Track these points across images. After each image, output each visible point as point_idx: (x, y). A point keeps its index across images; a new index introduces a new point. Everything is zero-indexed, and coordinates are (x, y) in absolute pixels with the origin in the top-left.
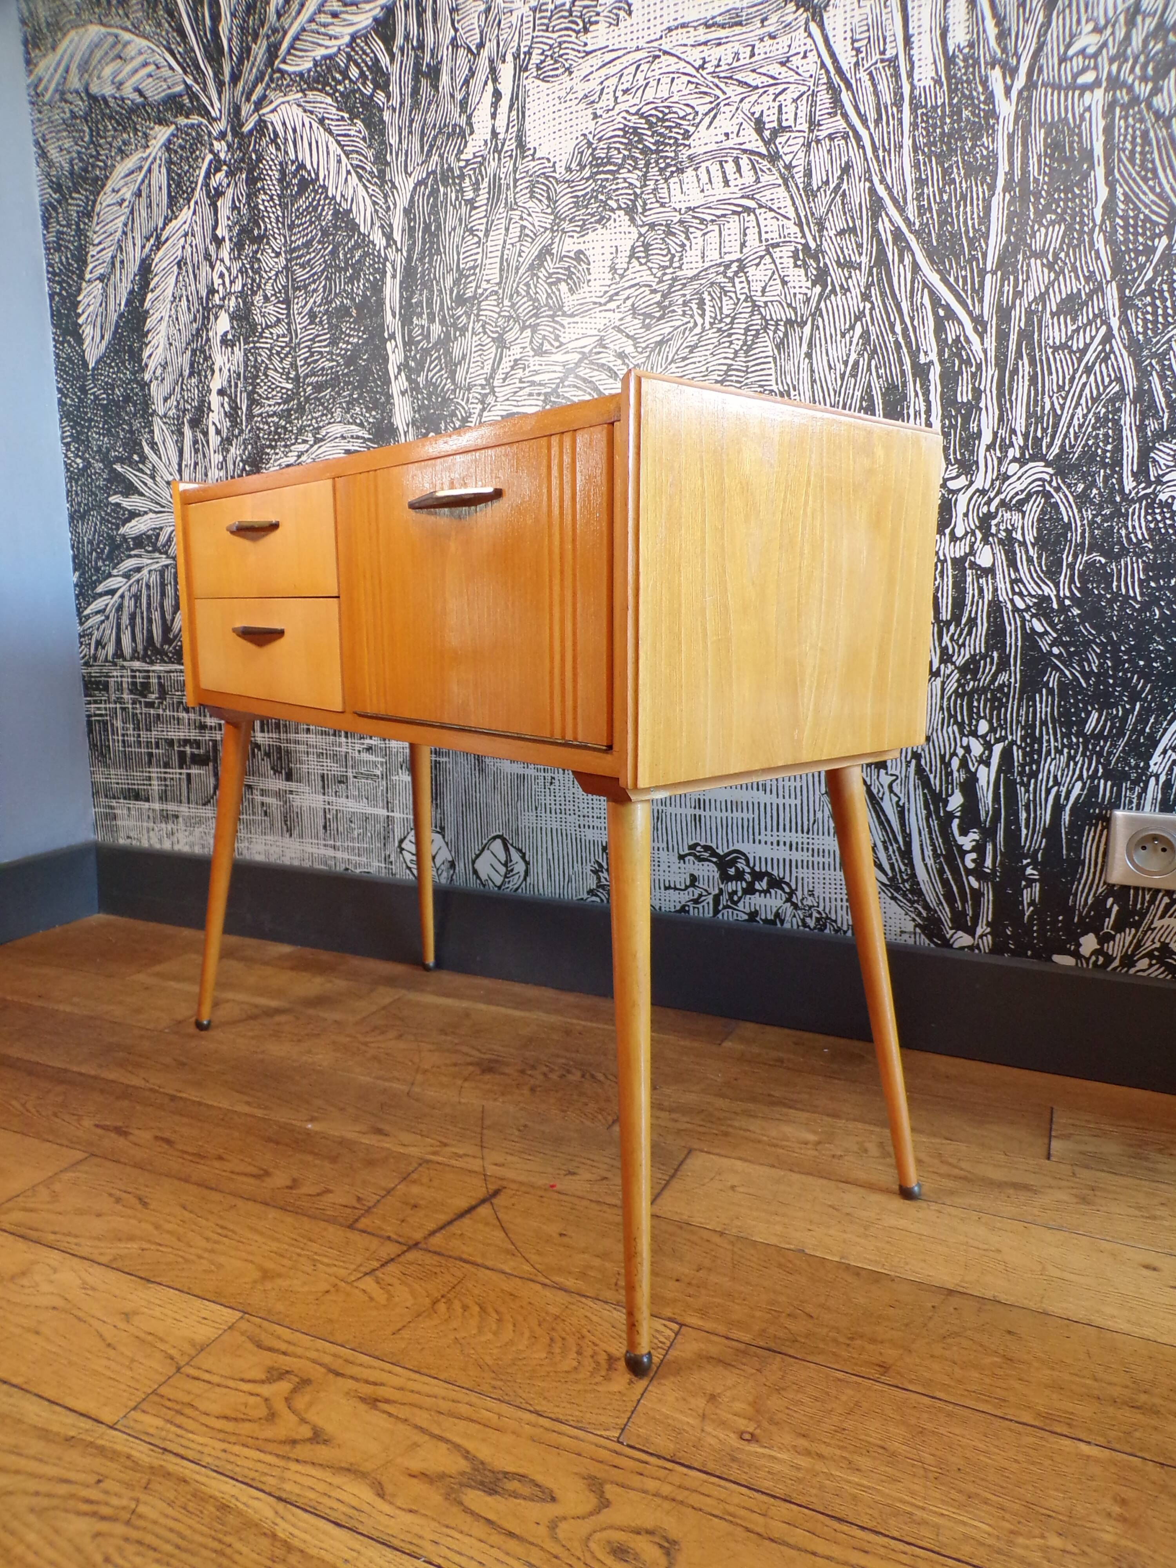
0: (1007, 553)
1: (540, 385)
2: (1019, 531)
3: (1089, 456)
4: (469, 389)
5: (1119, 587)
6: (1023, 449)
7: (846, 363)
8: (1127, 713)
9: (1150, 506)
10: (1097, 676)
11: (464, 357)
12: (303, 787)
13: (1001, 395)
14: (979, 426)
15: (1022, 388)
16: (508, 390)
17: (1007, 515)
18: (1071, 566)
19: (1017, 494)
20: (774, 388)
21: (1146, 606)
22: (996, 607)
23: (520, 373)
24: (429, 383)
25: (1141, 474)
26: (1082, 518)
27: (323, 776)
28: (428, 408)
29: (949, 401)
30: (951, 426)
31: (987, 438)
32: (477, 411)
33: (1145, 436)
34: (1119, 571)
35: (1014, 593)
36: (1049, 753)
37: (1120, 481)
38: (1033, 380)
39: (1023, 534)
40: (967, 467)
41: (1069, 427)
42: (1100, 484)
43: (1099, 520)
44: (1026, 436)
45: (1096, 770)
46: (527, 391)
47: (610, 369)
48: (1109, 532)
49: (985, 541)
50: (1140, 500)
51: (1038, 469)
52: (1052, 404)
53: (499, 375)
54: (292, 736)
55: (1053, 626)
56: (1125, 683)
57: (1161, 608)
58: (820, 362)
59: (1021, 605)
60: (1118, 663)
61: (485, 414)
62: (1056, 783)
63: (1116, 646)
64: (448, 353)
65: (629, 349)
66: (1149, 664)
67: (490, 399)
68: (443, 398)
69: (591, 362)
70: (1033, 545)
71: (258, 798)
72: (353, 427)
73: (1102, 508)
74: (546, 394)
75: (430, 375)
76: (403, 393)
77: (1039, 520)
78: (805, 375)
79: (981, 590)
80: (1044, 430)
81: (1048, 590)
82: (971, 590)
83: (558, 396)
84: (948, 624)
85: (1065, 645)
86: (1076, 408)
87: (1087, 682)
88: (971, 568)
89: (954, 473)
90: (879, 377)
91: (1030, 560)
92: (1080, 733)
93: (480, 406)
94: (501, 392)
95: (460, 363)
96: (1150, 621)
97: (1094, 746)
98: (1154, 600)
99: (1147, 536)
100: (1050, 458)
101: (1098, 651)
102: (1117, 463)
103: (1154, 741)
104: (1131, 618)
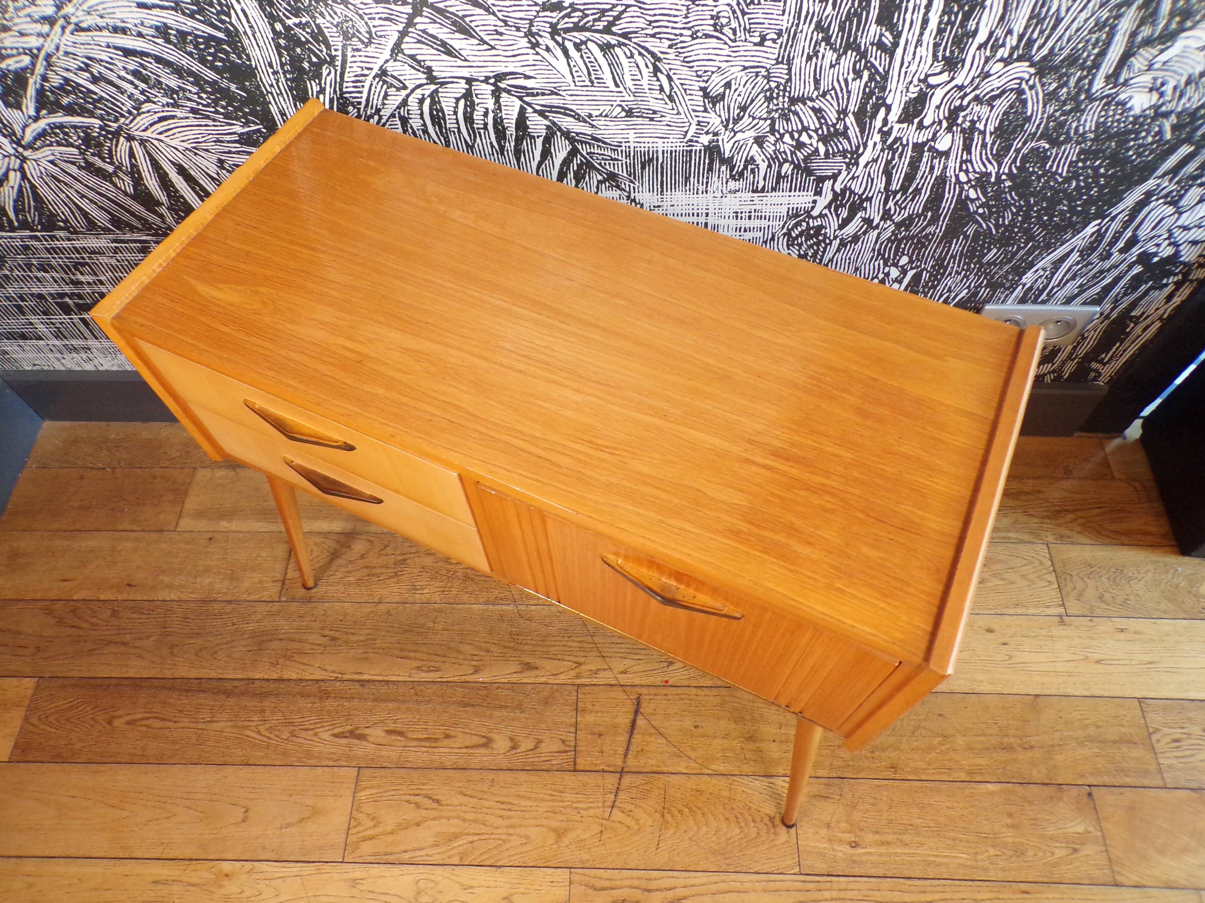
0: (965, 139)
2: (984, 122)
3: (1072, 60)
5: (1051, 167)
6: (1013, 49)
8: (1019, 249)
9: (1108, 104)
10: (1006, 227)
14: (978, 23)
17: (977, 109)
18: (1018, 151)
19: (992, 90)
21: (1067, 180)
22: (942, 180)
25: (1113, 78)
26: (1043, 113)
30: (949, 22)
31: (982, 37)
33: (1133, 42)
34: (1057, 155)
35: (961, 169)
36: (950, 274)
37: (1091, 83)
39: (986, 125)
40: (952, 64)
41: (1066, 30)
42: (1072, 83)
43: (1057, 114)
44: (1021, 37)
45: (982, 282)
48: (1062, 124)
49: (949, 129)
50: (1102, 99)
51: (1022, 69)
52: (1059, 7)
55: (985, 194)
56: (1026, 231)
57: (1078, 181)
59: (963, 177)
60: (1027, 217)
62: (950, 290)
63: (1030, 207)
66: (1050, 220)
70: (991, 134)
73: (1064, 103)
77: (1006, 113)
79: (932, 168)
80: (1042, 32)
81: (992, 169)
82: (924, 167)
84: (896, 193)
85: (989, 207)
86: (1081, 11)
87: (997, 232)
88: (929, 151)
89: (938, 70)
91: (984, 145)
92: (979, 262)
96: (1065, 191)
97: (986, 269)
98: (1075, 176)
99: (1093, 128)
100: (1037, 58)
101: (1014, 210)
102: (1096, 65)
103: (1031, 265)
104: (1052, 188)
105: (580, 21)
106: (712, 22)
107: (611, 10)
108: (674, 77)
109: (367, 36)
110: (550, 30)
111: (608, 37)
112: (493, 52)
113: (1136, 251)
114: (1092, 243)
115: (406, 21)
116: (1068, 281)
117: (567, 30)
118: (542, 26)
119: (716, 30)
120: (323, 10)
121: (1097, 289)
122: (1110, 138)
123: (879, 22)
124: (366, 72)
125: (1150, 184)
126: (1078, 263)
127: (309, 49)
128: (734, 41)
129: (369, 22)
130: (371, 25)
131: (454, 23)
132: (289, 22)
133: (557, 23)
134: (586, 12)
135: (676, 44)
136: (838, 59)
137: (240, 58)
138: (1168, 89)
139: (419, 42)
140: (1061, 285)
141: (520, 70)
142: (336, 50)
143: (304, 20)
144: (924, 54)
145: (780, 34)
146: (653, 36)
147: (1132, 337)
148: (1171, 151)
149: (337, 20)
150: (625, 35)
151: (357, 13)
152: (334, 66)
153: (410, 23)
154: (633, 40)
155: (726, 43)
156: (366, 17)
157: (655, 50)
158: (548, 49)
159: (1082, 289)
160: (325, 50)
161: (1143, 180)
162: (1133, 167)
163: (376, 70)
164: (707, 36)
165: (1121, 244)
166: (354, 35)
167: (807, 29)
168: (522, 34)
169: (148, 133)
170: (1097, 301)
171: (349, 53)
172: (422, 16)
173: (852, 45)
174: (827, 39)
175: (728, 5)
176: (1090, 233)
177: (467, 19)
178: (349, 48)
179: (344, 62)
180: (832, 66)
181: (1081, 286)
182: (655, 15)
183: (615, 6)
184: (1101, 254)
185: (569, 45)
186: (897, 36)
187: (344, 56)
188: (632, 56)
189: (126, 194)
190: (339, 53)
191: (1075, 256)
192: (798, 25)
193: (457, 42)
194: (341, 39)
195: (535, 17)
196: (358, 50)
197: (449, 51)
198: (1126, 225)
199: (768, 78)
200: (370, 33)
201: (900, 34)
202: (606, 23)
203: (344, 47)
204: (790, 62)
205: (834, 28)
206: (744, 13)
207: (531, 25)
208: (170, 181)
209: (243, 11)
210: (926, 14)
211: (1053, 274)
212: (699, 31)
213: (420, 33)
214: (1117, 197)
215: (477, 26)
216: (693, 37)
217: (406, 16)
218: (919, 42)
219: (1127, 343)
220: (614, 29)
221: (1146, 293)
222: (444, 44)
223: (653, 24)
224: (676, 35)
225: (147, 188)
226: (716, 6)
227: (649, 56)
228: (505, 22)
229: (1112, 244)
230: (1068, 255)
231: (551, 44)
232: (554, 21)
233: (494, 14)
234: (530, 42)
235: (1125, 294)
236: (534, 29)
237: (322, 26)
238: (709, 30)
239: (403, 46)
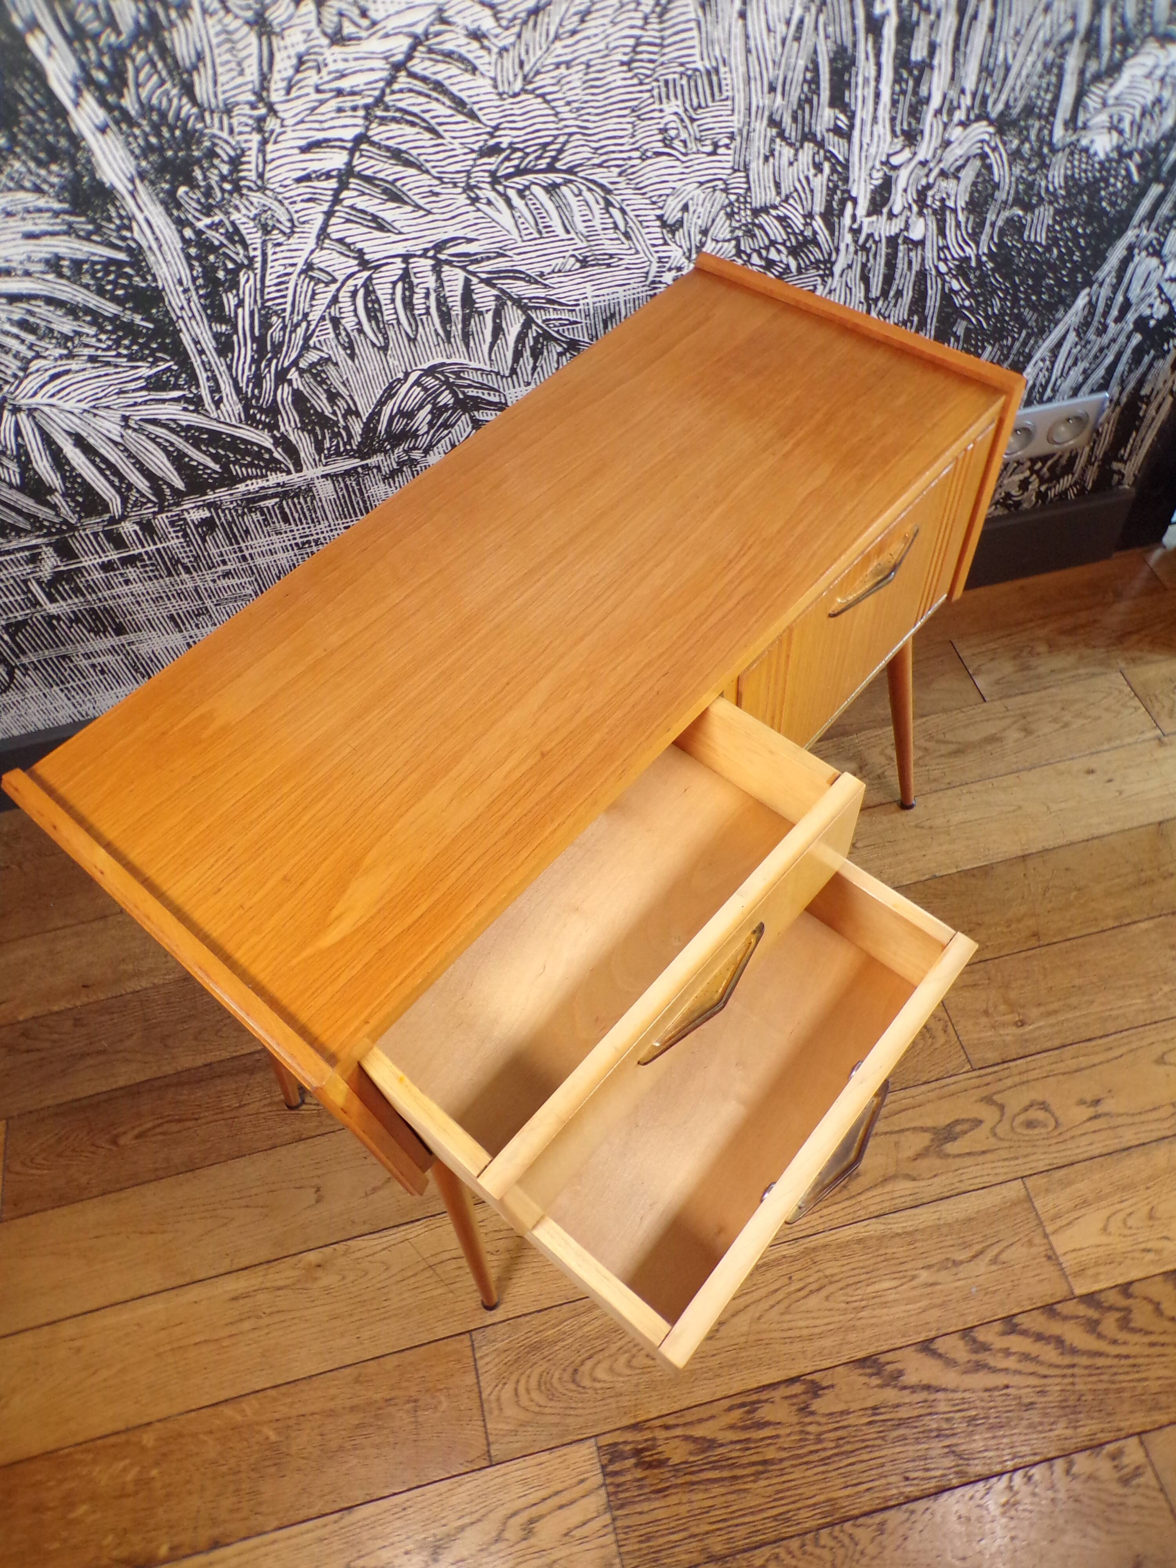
0: (938, 220)
1: (353, 93)
2: (953, 198)
3: (1029, 110)
4: (228, 110)
5: (1029, 236)
6: (970, 109)
7: (788, 23)
8: (1014, 340)
9: (1072, 154)
10: (996, 317)
11: (200, 57)
12: (144, 635)
13: (956, 48)
14: (929, 87)
15: (979, 36)
16: (299, 106)
17: (944, 184)
18: (993, 225)
19: (956, 160)
20: (699, 65)
21: (1048, 249)
22: (922, 275)
23: (312, 78)
24: (146, 109)
25: (1071, 123)
26: (1011, 175)
27: (171, 617)
28: (160, 150)
29: (902, 61)
30: (901, 91)
31: (936, 102)
32: (255, 145)
33: (1083, 80)
34: (1032, 221)
35: (939, 259)
37: (1051, 133)
38: (992, 27)
39: (956, 202)
40: (911, 137)
41: (1017, 79)
42: (1033, 137)
43: (1025, 174)
44: (974, 95)
46: (333, 104)
47: (462, 59)
48: (1030, 186)
49: (921, 214)
50: (1065, 148)
51: (982, 130)
52: (1006, 52)
53: (277, 85)
54: (107, 593)
55: (968, 281)
56: (1018, 317)
57: (1059, 247)
58: (756, 23)
59: (943, 268)
60: (1015, 301)
61: (270, 147)
63: (1016, 288)
64: (165, 51)
65: (487, 23)
66: (1040, 299)
67: (271, 124)
68: (184, 131)
69: (430, 51)
70: (963, 209)
71: (84, 663)
72: (21, 195)
73: (1029, 161)
74: (367, 107)
75: (144, 93)
76: (103, 130)
77: (975, 184)
78: (738, 44)
79: (910, 262)
80: (993, 86)
81: (970, 252)
82: (901, 264)
83: (387, 109)
84: (876, 300)
85: (976, 297)
86: (1027, 55)
87: (988, 324)
88: (904, 242)
89: (899, 147)
90: (827, 37)
91: (958, 225)
93: (256, 137)
94: (289, 111)
95: (195, 68)
96: (1047, 262)
98: (1054, 241)
99: (1062, 184)
100: (994, 115)
101: (1001, 295)
102: (1053, 112)
103: (1029, 357)
104: (1034, 261)
105: (521, 162)
106: (660, 137)
107: (552, 143)
108: (628, 209)
109: (289, 224)
110: (489, 180)
111: (552, 176)
112: (430, 218)
113: (1131, 317)
114: (1085, 318)
115: (330, 198)
116: (1070, 369)
117: (508, 176)
118: (480, 176)
119: (666, 146)
120: (237, 202)
121: (1101, 372)
122: (1080, 192)
123: (832, 104)
124: (290, 270)
125: (1130, 235)
126: (1076, 344)
127: (224, 254)
128: (685, 155)
129: (290, 207)
130: (292, 210)
131: (385, 191)
132: (200, 225)
133: (497, 170)
134: (528, 150)
135: (625, 170)
136: (796, 155)
137: (145, 280)
138: (1126, 125)
139: (348, 221)
140: (1064, 375)
141: (460, 234)
142: (255, 249)
143: (216, 219)
144: (882, 131)
145: (732, 137)
146: (600, 165)
147: (1146, 422)
148: (1143, 193)
149: (255, 211)
150: (570, 171)
151: (276, 199)
152: (254, 269)
153: (336, 200)
154: (581, 174)
155: (678, 159)
156: (286, 202)
157: (604, 182)
158: (489, 203)
159: (1087, 375)
160: (241, 252)
161: (1122, 232)
162: (1110, 220)
163: (300, 267)
164: (658, 154)
165: (1115, 313)
166: (274, 227)
167: (760, 126)
168: (459, 190)
169: (37, 399)
170: (1104, 386)
171: (270, 251)
172: (348, 189)
173: (808, 136)
174: (781, 134)
175: (676, 113)
176: (1081, 306)
177: (399, 184)
178: (270, 245)
179: (264, 262)
180: (791, 164)
181: (1085, 371)
182: (600, 140)
183: (556, 137)
184: (1098, 329)
185: (512, 193)
186: (852, 117)
187: (264, 254)
188: (580, 194)
189: (11, 486)
190: (258, 253)
191: (1072, 337)
192: (749, 123)
193: (390, 213)
194: (259, 234)
195: (473, 166)
196: (279, 244)
197: (380, 225)
198: (1115, 288)
199: (725, 190)
200: (291, 220)
201: (854, 113)
202: (548, 160)
203: (264, 243)
204: (746, 169)
205: (787, 121)
206: (693, 120)
207: (469, 178)
208: (65, 457)
209: (147, 221)
210: (877, 87)
211: (1053, 363)
212: (647, 150)
213: (347, 210)
214: (1100, 258)
215: (410, 190)
216: (643, 159)
217: (331, 192)
218: (875, 120)
219: (1143, 431)
220: (558, 165)
221: (1151, 366)
222: (375, 218)
223: (600, 151)
224: (624, 159)
225: (36, 473)
226: (661, 118)
227: (598, 190)
228: (440, 179)
229: (1105, 314)
230: (1064, 338)
231: (492, 195)
232: (493, 167)
233: (427, 172)
234: (469, 198)
235: (1130, 371)
236: (472, 182)
237: (237, 222)
238: (659, 147)
239: (330, 230)
